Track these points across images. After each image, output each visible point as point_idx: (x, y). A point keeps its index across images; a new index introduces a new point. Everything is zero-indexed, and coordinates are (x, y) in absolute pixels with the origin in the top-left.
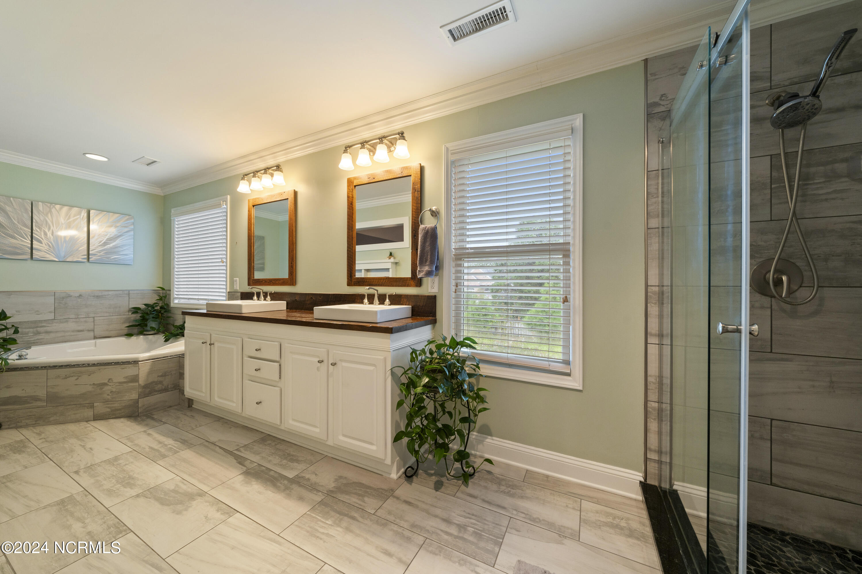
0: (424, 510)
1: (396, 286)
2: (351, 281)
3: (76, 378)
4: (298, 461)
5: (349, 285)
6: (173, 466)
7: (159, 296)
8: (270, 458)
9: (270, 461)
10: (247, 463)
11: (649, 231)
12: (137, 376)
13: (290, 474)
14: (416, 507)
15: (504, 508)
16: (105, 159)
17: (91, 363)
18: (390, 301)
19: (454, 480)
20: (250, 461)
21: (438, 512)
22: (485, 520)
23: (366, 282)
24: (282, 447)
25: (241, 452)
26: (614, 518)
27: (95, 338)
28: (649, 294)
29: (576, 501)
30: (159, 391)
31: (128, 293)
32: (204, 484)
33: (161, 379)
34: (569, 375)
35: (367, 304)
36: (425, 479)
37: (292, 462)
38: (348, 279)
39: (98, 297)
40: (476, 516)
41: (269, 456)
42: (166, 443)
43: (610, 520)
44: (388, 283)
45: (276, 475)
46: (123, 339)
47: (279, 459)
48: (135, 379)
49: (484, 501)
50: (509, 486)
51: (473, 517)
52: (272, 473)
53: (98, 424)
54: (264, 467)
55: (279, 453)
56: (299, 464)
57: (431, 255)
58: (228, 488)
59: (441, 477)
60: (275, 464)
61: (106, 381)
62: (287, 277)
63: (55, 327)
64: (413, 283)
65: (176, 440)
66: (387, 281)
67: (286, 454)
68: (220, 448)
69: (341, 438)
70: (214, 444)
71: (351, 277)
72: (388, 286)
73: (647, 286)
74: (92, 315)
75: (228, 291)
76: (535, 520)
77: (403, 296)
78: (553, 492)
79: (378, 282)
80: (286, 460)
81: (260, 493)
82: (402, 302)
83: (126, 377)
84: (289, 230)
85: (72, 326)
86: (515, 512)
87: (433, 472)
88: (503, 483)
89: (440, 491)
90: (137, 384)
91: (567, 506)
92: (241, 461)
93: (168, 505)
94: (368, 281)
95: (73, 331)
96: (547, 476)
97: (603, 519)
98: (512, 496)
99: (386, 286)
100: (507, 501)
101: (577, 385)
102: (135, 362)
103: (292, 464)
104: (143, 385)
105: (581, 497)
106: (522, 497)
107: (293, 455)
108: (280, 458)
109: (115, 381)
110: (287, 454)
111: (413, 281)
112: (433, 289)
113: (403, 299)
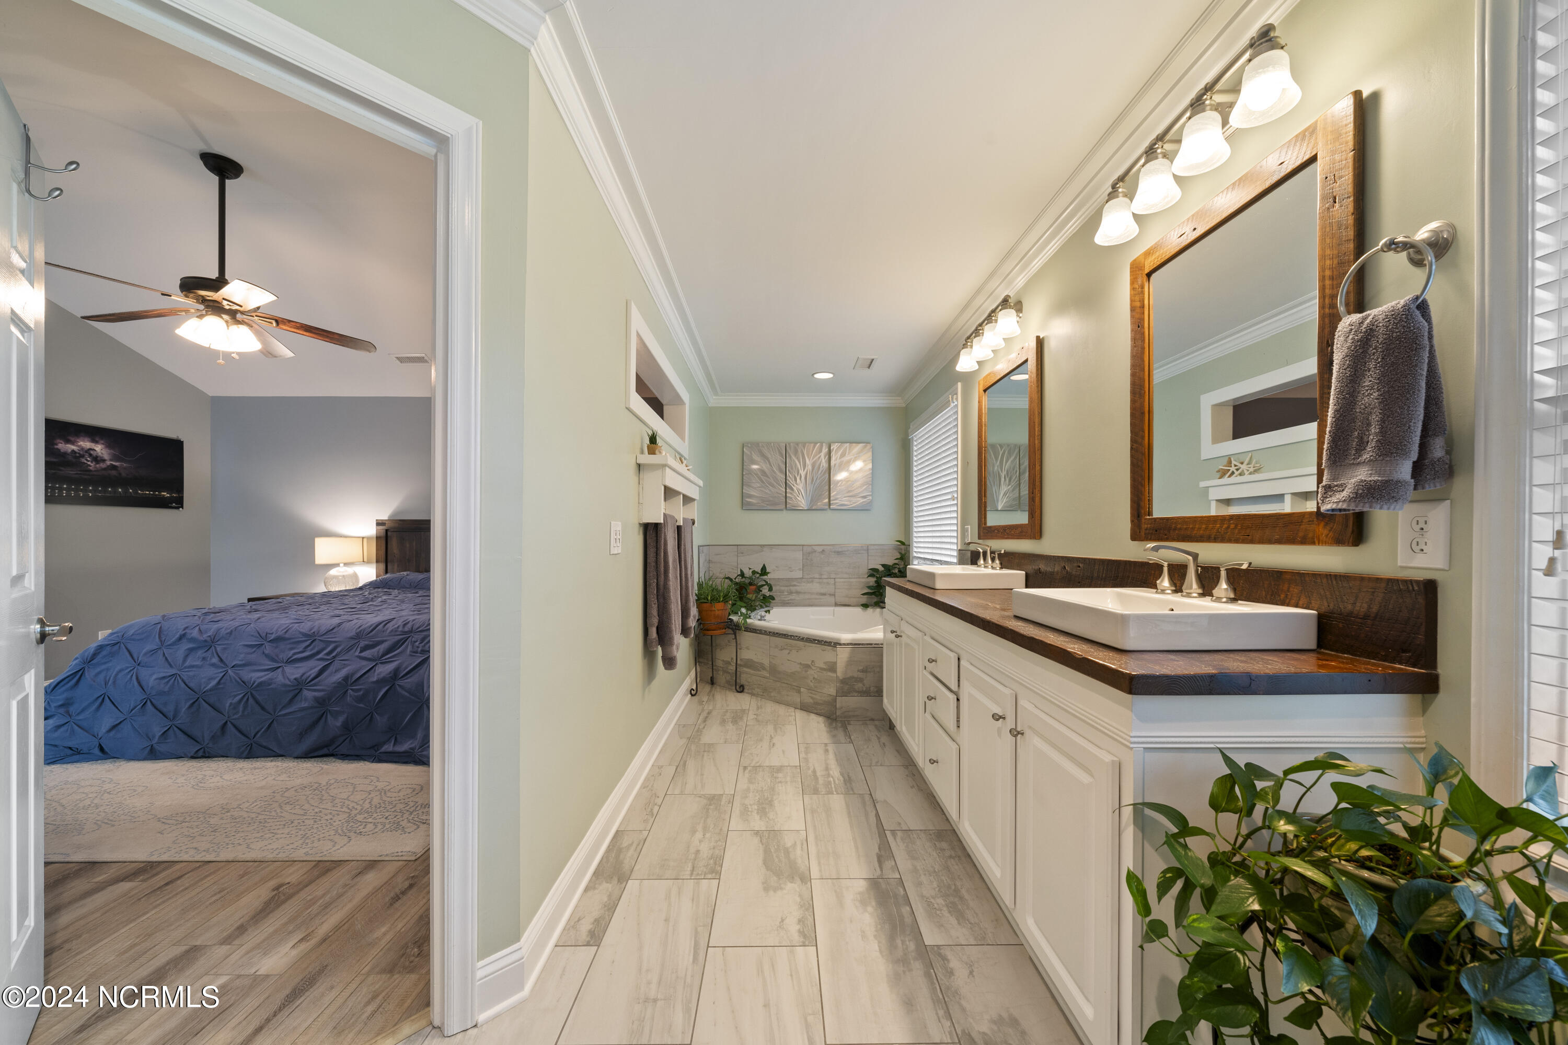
1: (1261, 541)
2: (1139, 527)
3: (788, 651)
4: (960, 916)
5: (1135, 536)
6: (813, 812)
7: (900, 553)
8: (923, 879)
9: (919, 884)
10: (889, 864)
12: (835, 663)
13: (931, 937)
16: (831, 376)
17: (802, 636)
20: (893, 863)
23: (1175, 529)
24: (956, 867)
25: (895, 839)
27: (836, 605)
30: (859, 692)
31: (867, 549)
32: (819, 863)
33: (861, 675)
35: (1169, 592)
37: (950, 912)
38: (1132, 521)
39: (839, 553)
41: (925, 874)
42: (831, 772)
44: (1236, 531)
45: (908, 920)
46: (859, 610)
47: (934, 889)
48: (832, 668)
52: (905, 910)
53: (800, 715)
54: (905, 890)
55: (943, 878)
56: (959, 924)
57: (1383, 421)
58: (836, 891)
60: (922, 896)
61: (809, 663)
62: (1027, 522)
63: (804, 587)
64: (1326, 532)
65: (842, 774)
66: (1232, 526)
67: (953, 887)
68: (877, 815)
70: (874, 802)
71: (1138, 517)
72: (1237, 541)
74: (833, 576)
75: (959, 548)
77: (1288, 577)
79: (1206, 528)
80: (945, 901)
81: (864, 936)
82: (1282, 596)
83: (825, 663)
84: (1029, 424)
85: (816, 587)
90: (834, 675)
92: (884, 854)
93: (768, 868)
94: (1179, 526)
95: (817, 594)
99: (1230, 541)
102: (833, 644)
103: (949, 915)
104: (841, 678)
107: (961, 898)
108: (937, 890)
109: (817, 665)
110: (955, 890)
111: (1325, 526)
112: (1421, 555)
113: (1286, 586)
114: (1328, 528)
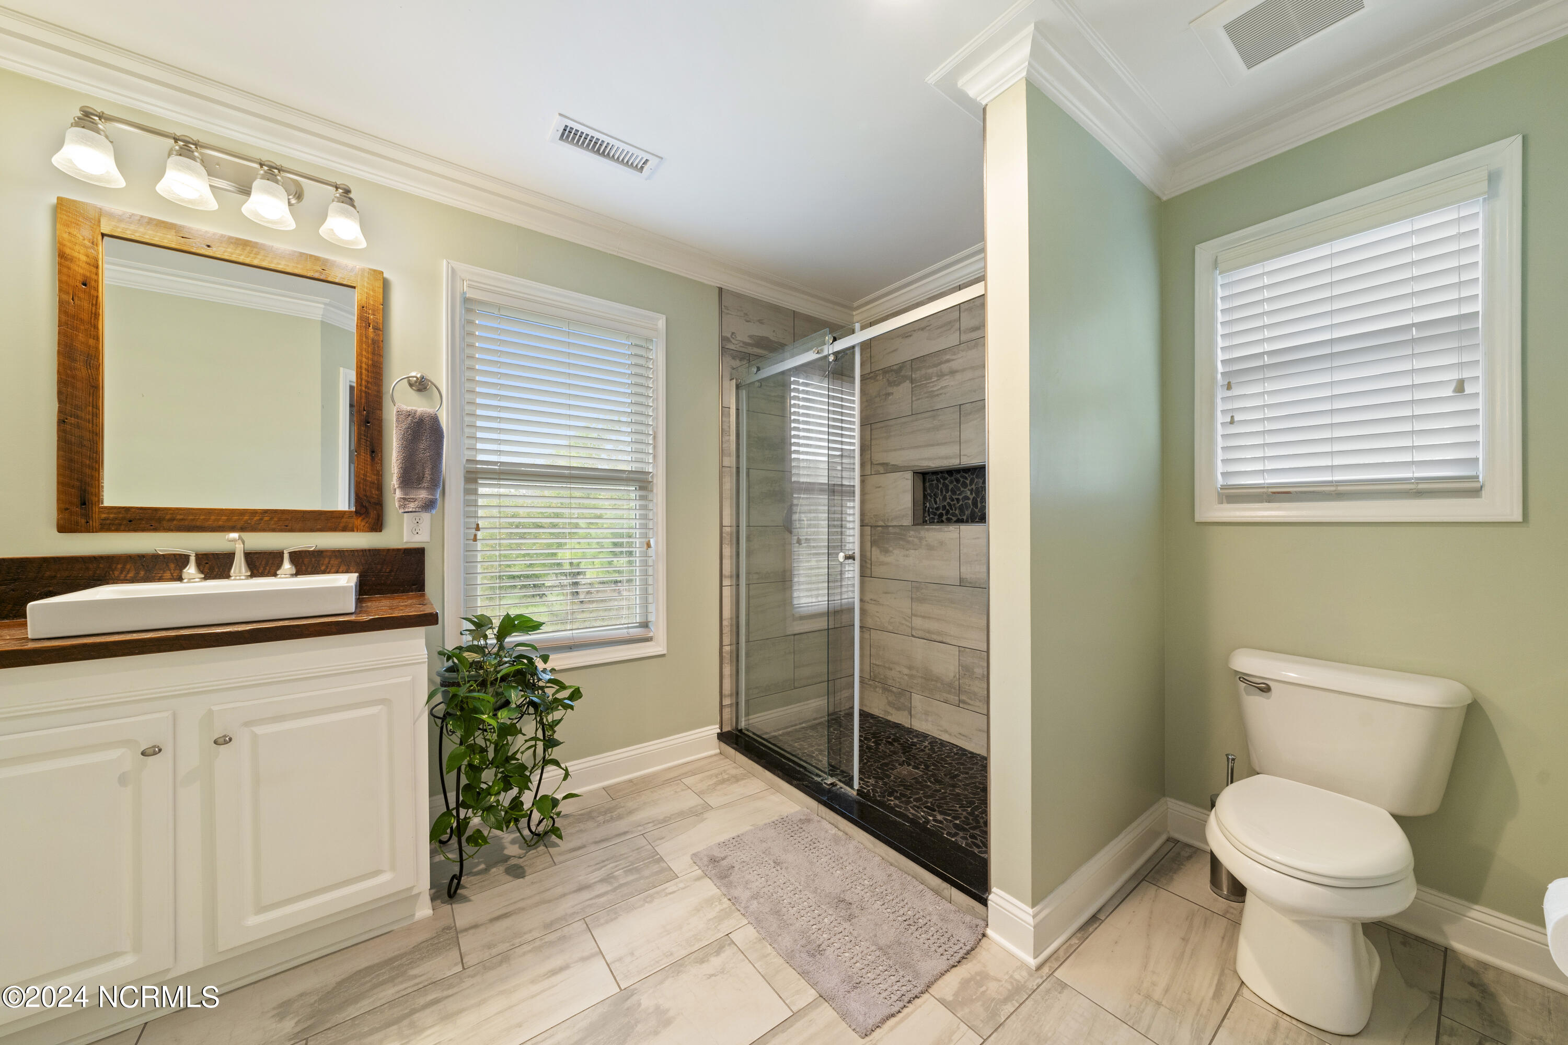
0: (537, 905)
2: (86, 516)
5: (68, 528)
11: (724, 469)
14: (523, 909)
15: (625, 833)
18: (296, 566)
19: (530, 852)
21: (559, 890)
22: (621, 855)
26: (716, 776)
28: (724, 535)
29: (678, 784)
34: (648, 639)
36: (483, 881)
38: (63, 510)
40: (607, 860)
43: (715, 780)
44: (272, 523)
49: (596, 843)
50: (605, 813)
51: (606, 863)
59: (507, 862)
64: (363, 524)
69: (253, 920)
71: (84, 504)
73: (721, 526)
76: (665, 821)
77: (328, 554)
78: (652, 790)
82: (323, 568)
86: (640, 828)
87: (482, 866)
88: (595, 814)
89: (527, 874)
91: (676, 792)
96: (631, 781)
97: (711, 782)
98: (620, 817)
100: (621, 825)
101: (661, 649)
105: (679, 778)
106: (631, 812)
111: (362, 520)
112: (417, 535)
113: (327, 560)
114: (365, 521)
